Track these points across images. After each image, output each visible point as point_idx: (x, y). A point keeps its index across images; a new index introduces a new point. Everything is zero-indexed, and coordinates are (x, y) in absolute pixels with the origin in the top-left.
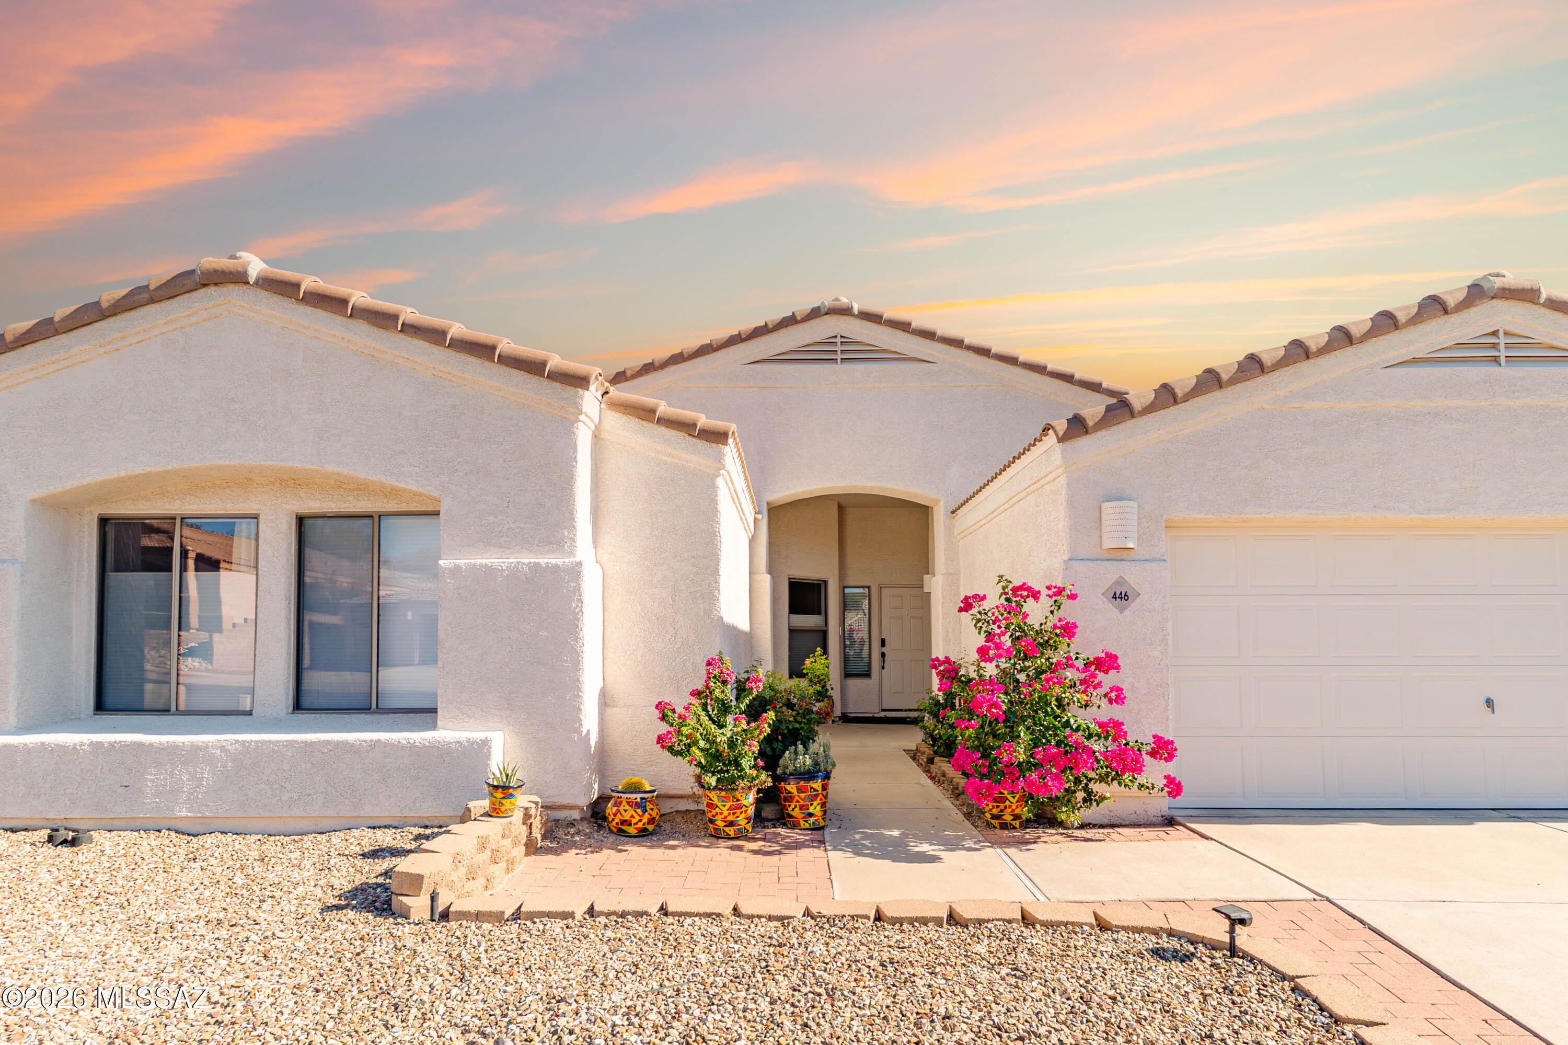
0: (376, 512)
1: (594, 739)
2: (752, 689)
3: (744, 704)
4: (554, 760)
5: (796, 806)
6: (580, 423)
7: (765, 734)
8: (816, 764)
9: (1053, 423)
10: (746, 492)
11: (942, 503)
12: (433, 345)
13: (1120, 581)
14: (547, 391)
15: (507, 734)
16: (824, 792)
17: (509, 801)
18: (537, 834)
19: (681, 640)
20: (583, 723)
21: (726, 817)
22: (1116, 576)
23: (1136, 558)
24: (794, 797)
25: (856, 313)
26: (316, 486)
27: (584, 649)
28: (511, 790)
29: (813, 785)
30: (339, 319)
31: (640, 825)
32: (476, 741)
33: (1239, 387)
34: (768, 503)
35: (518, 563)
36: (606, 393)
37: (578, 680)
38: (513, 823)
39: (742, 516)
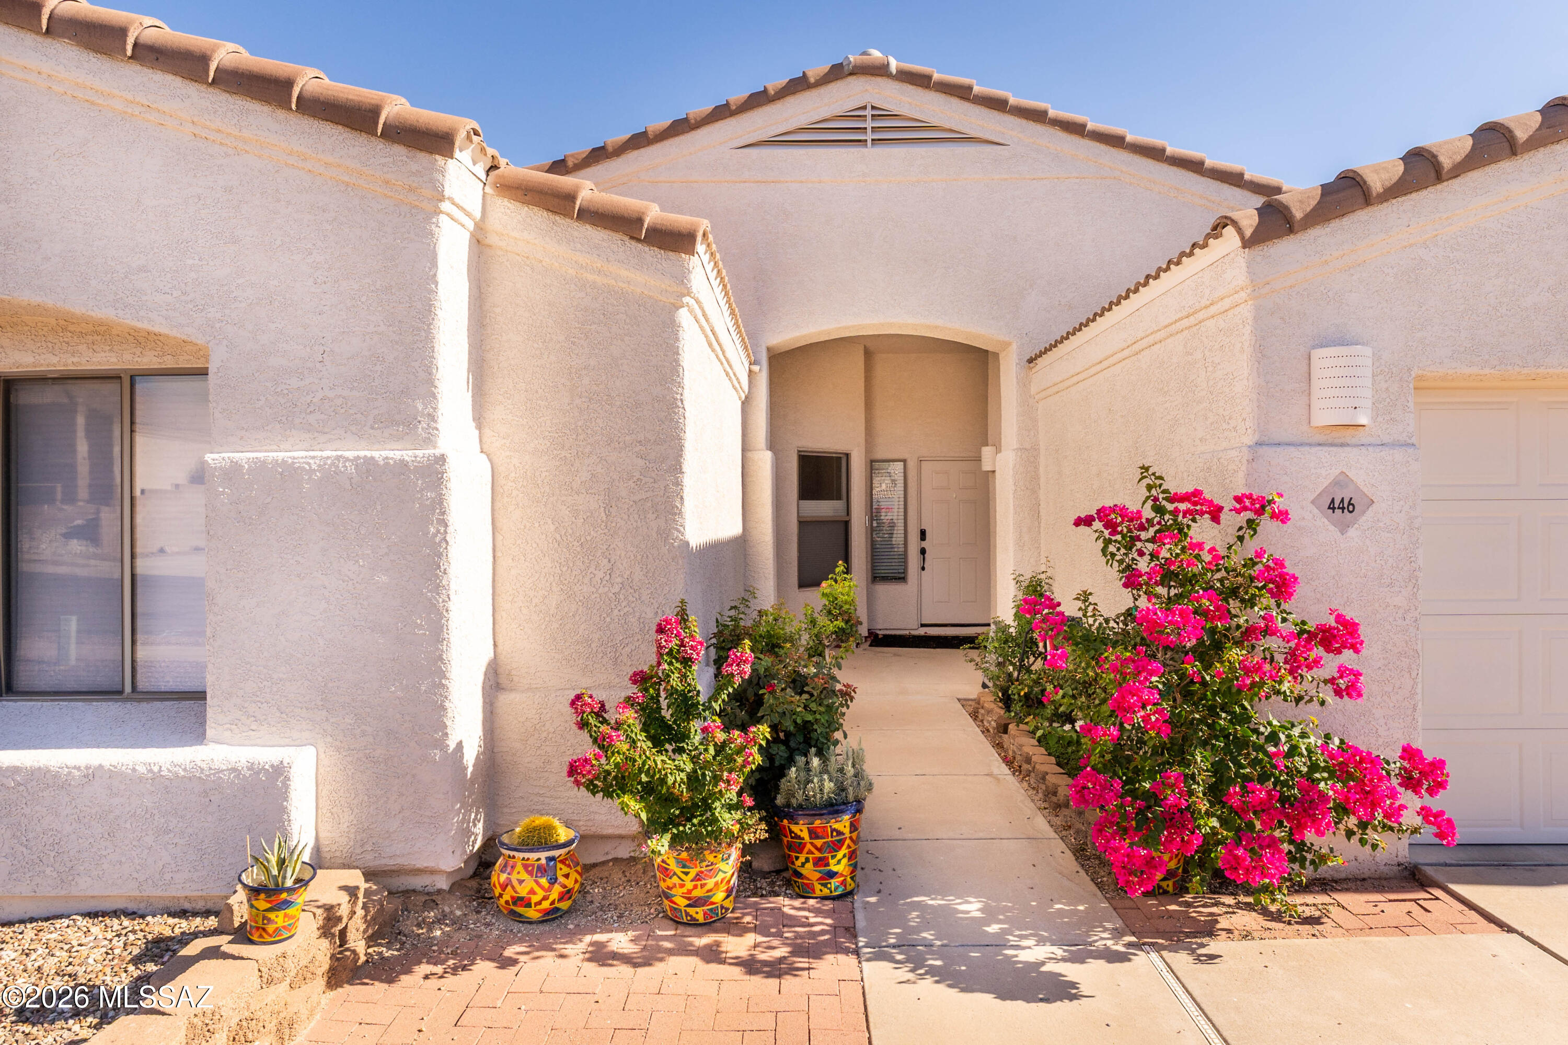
0: (125, 370)
1: (470, 757)
2: (732, 675)
3: (720, 702)
4: (402, 795)
5: (807, 860)
6: (443, 218)
7: (754, 767)
8: (841, 789)
9: (1235, 215)
10: (734, 334)
11: (1014, 346)
12: (187, 82)
13: (1342, 481)
14: (383, 160)
15: (321, 750)
16: (854, 835)
17: (281, 914)
18: (358, 944)
19: (619, 580)
20: (449, 731)
21: (690, 892)
22: (1335, 472)
23: (1364, 440)
24: (805, 844)
25: (894, 71)
26: (26, 328)
27: (451, 605)
28: (284, 896)
29: (836, 826)
30: (29, 39)
31: (546, 905)
32: (263, 768)
33: (1541, 155)
34: (769, 349)
35: (338, 458)
36: (494, 167)
37: (440, 658)
38: (290, 953)
39: (728, 369)
